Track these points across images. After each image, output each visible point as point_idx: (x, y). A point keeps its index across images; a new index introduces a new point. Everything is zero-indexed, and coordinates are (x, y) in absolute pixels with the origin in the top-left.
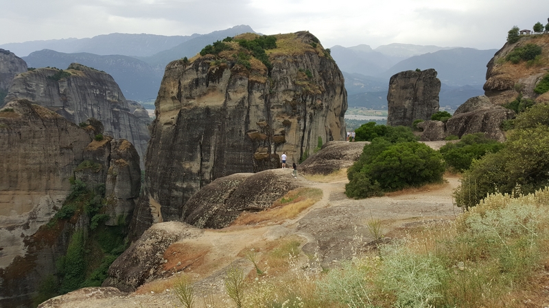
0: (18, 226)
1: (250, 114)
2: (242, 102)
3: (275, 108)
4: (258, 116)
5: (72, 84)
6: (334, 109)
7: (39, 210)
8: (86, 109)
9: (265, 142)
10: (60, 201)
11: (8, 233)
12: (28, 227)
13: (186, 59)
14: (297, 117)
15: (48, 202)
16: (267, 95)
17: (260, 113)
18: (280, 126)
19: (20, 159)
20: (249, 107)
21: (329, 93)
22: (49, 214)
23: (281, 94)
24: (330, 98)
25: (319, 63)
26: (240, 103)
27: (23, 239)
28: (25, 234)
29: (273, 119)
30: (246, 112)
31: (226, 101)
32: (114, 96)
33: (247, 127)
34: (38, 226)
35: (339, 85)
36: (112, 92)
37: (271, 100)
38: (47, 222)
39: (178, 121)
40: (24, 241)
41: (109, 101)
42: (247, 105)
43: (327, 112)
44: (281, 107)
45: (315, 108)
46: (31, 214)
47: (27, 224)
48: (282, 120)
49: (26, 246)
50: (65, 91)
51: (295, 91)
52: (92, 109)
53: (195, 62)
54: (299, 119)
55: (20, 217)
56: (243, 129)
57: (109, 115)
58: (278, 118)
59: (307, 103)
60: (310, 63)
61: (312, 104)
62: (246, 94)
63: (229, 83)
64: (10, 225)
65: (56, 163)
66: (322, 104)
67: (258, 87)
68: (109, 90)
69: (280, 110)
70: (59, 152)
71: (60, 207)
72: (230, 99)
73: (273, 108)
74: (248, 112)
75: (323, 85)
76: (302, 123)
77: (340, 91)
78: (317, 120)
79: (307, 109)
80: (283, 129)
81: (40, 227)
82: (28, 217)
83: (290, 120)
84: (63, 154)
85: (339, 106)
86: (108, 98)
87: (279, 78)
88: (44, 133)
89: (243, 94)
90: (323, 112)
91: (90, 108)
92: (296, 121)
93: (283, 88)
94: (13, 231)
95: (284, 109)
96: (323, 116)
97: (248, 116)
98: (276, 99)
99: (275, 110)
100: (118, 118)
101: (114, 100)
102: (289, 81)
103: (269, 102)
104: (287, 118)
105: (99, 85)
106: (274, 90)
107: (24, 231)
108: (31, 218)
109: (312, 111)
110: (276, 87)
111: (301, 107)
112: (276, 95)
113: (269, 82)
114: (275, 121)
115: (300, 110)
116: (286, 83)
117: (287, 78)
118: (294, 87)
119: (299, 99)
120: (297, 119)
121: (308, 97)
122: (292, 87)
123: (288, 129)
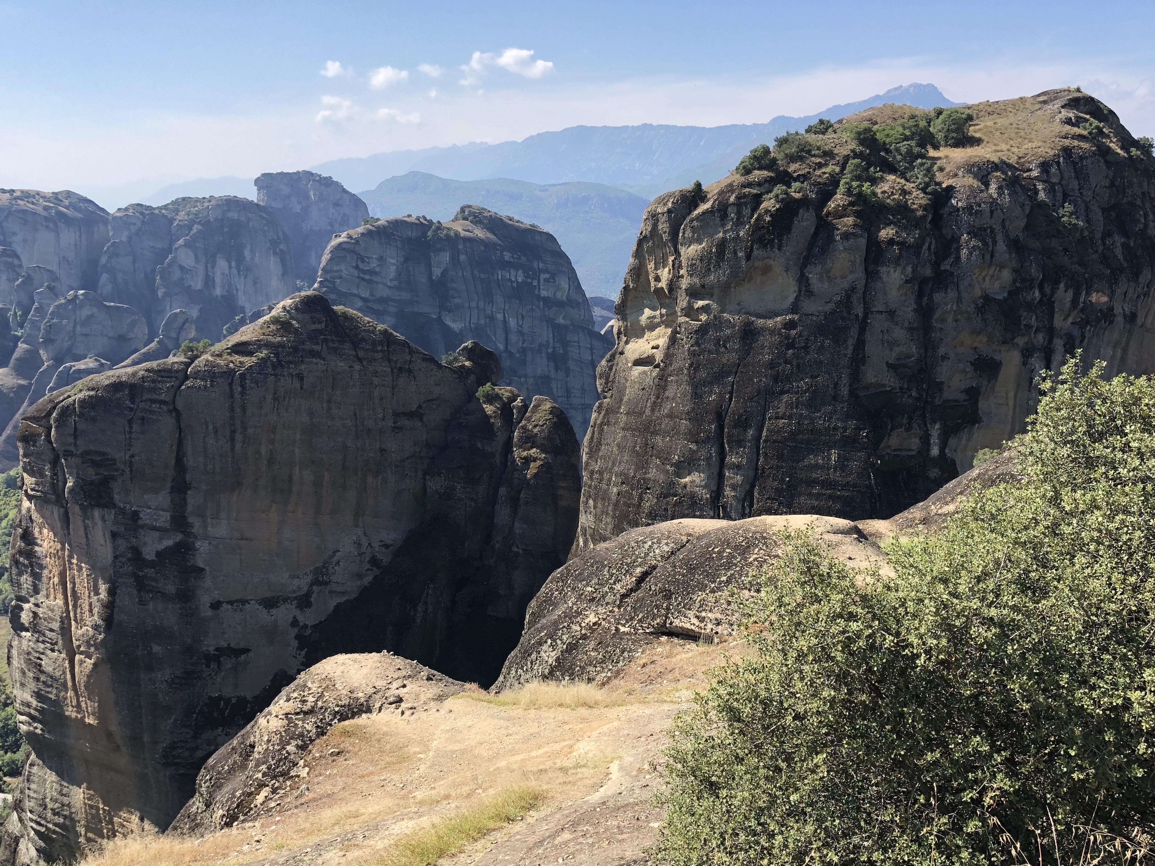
0: (285, 600)
1: (868, 336)
2: (846, 302)
3: (950, 318)
4: (892, 344)
5: (462, 258)
7: (338, 563)
8: (492, 318)
9: (911, 419)
10: (387, 546)
11: (264, 616)
12: (309, 605)
13: (699, 185)
14: (1021, 345)
15: (359, 545)
16: (925, 281)
17: (899, 333)
19: (298, 437)
20: (866, 317)
21: (1136, 275)
22: (360, 576)
24: (1142, 288)
25: (1106, 182)
26: (839, 304)
27: (296, 630)
28: (301, 619)
29: (942, 351)
30: (854, 332)
31: (797, 299)
32: (558, 288)
33: (856, 376)
34: (333, 602)
36: (553, 276)
37: (938, 297)
38: (354, 596)
39: (668, 356)
40: (298, 637)
41: (545, 300)
42: (859, 311)
43: (1130, 332)
44: (967, 315)
45: (1083, 322)
46: (317, 571)
47: (308, 595)
48: (970, 356)
49: (300, 648)
50: (445, 272)
51: (1015, 269)
52: (505, 321)
53: (721, 193)
54: (1026, 355)
55: (292, 577)
56: (845, 380)
57: (545, 335)
59: (1058, 305)
60: (1075, 180)
61: (1074, 306)
62: (859, 275)
63: (811, 246)
64: (269, 594)
65: (382, 450)
66: (1111, 307)
67: (898, 257)
68: (546, 271)
69: (963, 325)
70: (391, 424)
71: (385, 558)
72: (810, 293)
74: (862, 330)
75: (1119, 252)
76: (1039, 366)
79: (1058, 320)
80: (974, 383)
81: (338, 607)
82: (309, 579)
83: (997, 357)
84: (401, 428)
86: (544, 293)
87: (965, 230)
88: (356, 376)
89: (851, 278)
90: (1114, 334)
91: (500, 317)
92: (1018, 358)
93: (976, 259)
94: (274, 611)
95: (977, 324)
96: (1116, 344)
97: (860, 344)
98: (952, 293)
99: (949, 326)
100: (565, 343)
101: (559, 295)
102: (1000, 237)
103: (931, 302)
104: (987, 350)
105: (524, 259)
106: (945, 266)
107: (297, 613)
108: (316, 582)
109: (1076, 331)
110: (953, 256)
111: (1034, 317)
112: (953, 282)
113: (934, 242)
114: (949, 358)
115: (1033, 327)
116: (987, 243)
117: (992, 231)
118: (1013, 255)
119: (1031, 293)
120: (1022, 352)
121: (1062, 285)
122: (1007, 256)
123: (989, 381)
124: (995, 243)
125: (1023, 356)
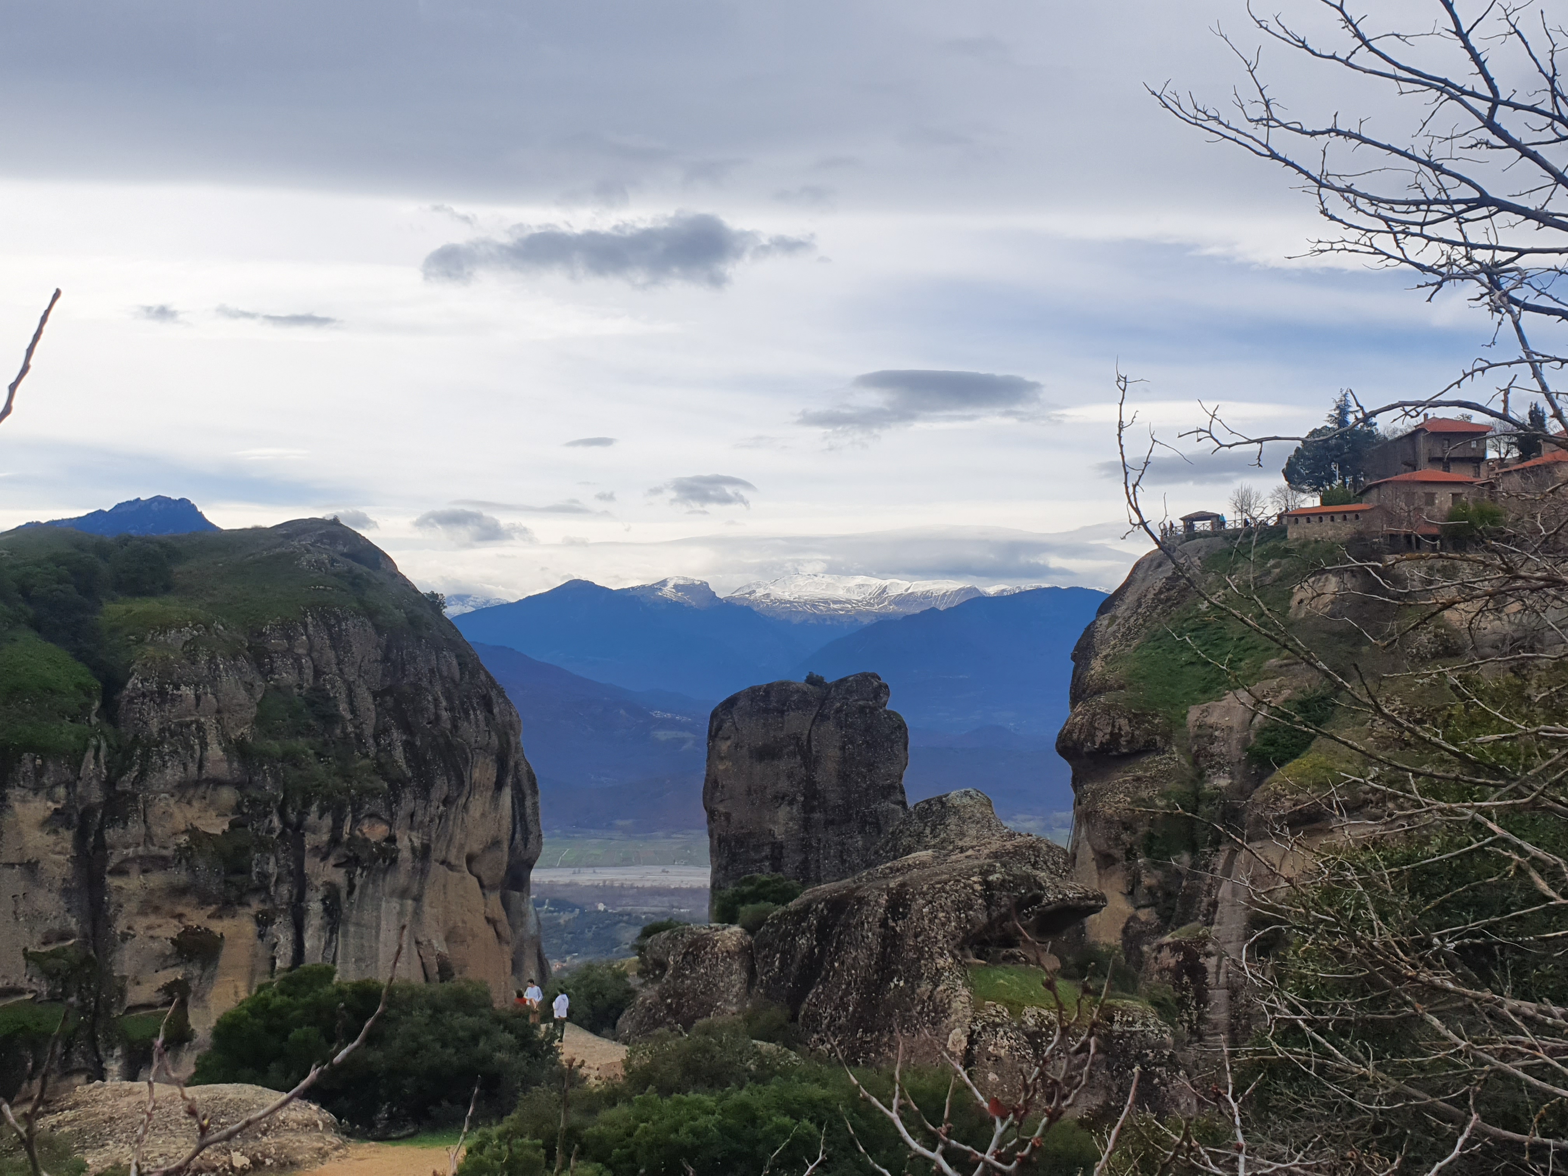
3: (135, 869)
6: (470, 859)
14: (256, 906)
16: (89, 811)
17: (47, 900)
18: (164, 961)
23: (164, 803)
24: (436, 807)
25: (379, 654)
35: (485, 749)
37: (111, 835)
43: (423, 873)
44: (162, 863)
45: (350, 863)
48: (171, 929)
51: (239, 786)
54: (263, 921)
58: (152, 919)
59: (310, 840)
60: (331, 654)
61: (335, 840)
66: (392, 839)
67: (39, 772)
69: (157, 879)
73: (120, 871)
75: (399, 754)
76: (284, 937)
77: (492, 773)
78: (367, 916)
79: (311, 865)
80: (178, 974)
83: (217, 927)
85: (496, 843)
87: (154, 726)
90: (401, 878)
92: (250, 928)
93: (173, 774)
95: (180, 876)
96: (403, 894)
98: (135, 829)
99: (133, 883)
102: (212, 737)
103: (101, 845)
104: (197, 918)
106: (126, 782)
109: (339, 877)
110: (137, 767)
111: (272, 860)
112: (137, 810)
113: (103, 745)
114: (134, 936)
115: (271, 875)
116: (192, 747)
117: (200, 727)
118: (235, 765)
119: (267, 821)
120: (256, 917)
121: (314, 808)
122: (225, 765)
123: (203, 969)
124: (204, 745)
125: (259, 922)
